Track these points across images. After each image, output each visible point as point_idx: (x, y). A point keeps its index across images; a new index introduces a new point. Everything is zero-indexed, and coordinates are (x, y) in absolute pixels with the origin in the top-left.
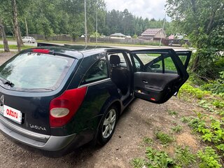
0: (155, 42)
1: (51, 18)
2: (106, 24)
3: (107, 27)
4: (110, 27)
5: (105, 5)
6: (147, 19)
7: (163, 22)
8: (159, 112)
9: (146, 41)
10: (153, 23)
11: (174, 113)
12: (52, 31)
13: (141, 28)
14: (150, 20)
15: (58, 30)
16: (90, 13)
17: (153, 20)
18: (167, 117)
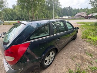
0: (81, 18)
1: (44, 13)
2: (61, 13)
3: (62, 14)
4: (63, 14)
5: (61, 6)
6: (78, 9)
7: (86, 9)
8: (81, 53)
9: (77, 18)
10: (81, 10)
11: (91, 55)
12: (44, 17)
13: (75, 13)
14: (80, 9)
15: (46, 17)
16: (56, 9)
17: (81, 9)
18: (86, 57)
